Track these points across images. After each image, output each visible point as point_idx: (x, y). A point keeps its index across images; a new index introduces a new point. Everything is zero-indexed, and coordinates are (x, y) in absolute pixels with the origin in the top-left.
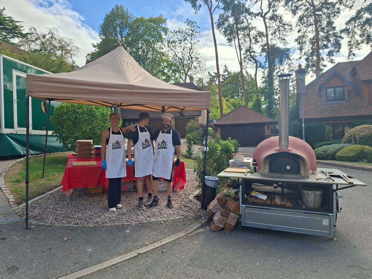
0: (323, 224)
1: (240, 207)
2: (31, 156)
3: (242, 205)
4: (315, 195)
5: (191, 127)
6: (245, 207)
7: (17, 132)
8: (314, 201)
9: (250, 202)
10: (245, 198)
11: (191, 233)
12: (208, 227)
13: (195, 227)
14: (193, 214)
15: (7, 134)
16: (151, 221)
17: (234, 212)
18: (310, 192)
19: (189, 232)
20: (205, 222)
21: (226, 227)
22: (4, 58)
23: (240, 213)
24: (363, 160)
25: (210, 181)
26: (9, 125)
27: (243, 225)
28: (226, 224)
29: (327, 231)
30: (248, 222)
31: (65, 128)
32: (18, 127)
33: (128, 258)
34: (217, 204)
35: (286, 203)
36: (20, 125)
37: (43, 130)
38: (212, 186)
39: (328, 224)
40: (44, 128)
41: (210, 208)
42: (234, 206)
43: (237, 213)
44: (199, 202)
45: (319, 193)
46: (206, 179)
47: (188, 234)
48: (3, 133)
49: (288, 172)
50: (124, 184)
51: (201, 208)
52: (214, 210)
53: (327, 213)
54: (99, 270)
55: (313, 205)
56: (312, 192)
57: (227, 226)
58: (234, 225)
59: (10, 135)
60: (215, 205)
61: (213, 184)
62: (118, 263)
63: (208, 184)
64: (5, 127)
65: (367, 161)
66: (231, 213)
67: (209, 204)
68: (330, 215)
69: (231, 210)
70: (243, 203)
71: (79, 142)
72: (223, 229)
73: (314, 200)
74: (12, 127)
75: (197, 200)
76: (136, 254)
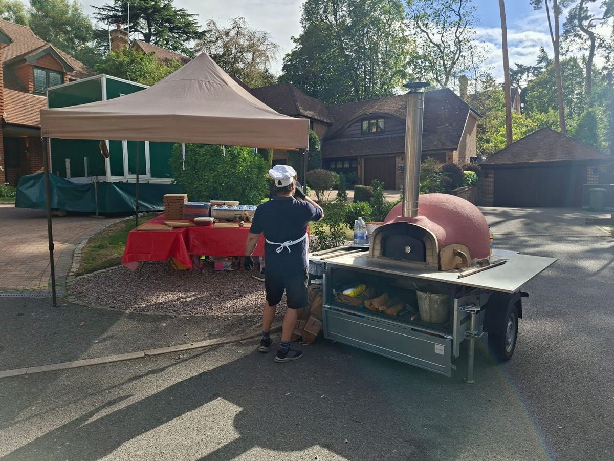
0: (436, 351)
1: (323, 308)
2: (147, 214)
4: (431, 301)
6: (328, 308)
7: (128, 181)
8: (430, 311)
10: (333, 295)
15: (114, 183)
16: (208, 316)
17: (315, 315)
18: (423, 295)
21: (304, 337)
22: (107, 79)
26: (117, 170)
27: (326, 337)
28: (304, 333)
29: (442, 365)
30: (333, 333)
31: (182, 175)
32: (129, 174)
33: (129, 358)
35: (385, 308)
36: (132, 171)
37: (167, 177)
39: (443, 353)
40: (168, 175)
43: (319, 316)
45: (437, 297)
48: (109, 181)
49: (406, 257)
50: (219, 259)
53: (443, 333)
54: (80, 367)
55: (429, 317)
56: (426, 294)
58: (316, 335)
59: (119, 185)
62: (110, 362)
64: (112, 174)
66: (312, 316)
68: (446, 338)
69: (311, 311)
70: (327, 303)
71: (168, 197)
73: (430, 309)
74: (122, 174)
76: (143, 355)
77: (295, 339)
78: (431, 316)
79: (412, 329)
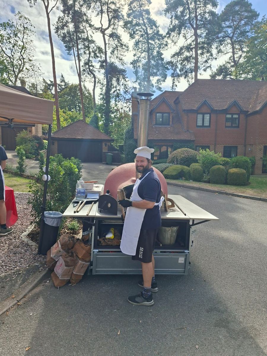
0: (179, 262)
1: (92, 253)
3: (94, 251)
4: (172, 231)
5: (23, 138)
6: (97, 252)
8: (171, 238)
9: (103, 244)
10: (98, 240)
11: (24, 297)
12: (48, 281)
13: (30, 287)
14: (27, 266)
17: (83, 260)
18: (167, 229)
19: (21, 296)
20: (44, 275)
21: (73, 280)
23: (92, 260)
24: (182, 178)
25: (52, 219)
27: (94, 273)
28: (73, 276)
29: (182, 269)
30: (101, 269)
34: (61, 250)
38: (54, 225)
39: (183, 262)
41: (52, 256)
42: (84, 252)
43: (87, 259)
44: (34, 244)
46: (46, 217)
47: (18, 301)
51: (38, 254)
52: (57, 258)
53: (182, 250)
55: (169, 242)
56: (169, 228)
57: (73, 278)
58: (83, 275)
60: (57, 251)
61: (56, 222)
63: (49, 222)
65: (185, 179)
66: (80, 262)
67: (49, 248)
68: (185, 253)
69: (80, 257)
70: (95, 248)
72: (69, 282)
73: (171, 236)
75: (32, 240)
77: (65, 284)
78: (171, 241)
79: (161, 252)
